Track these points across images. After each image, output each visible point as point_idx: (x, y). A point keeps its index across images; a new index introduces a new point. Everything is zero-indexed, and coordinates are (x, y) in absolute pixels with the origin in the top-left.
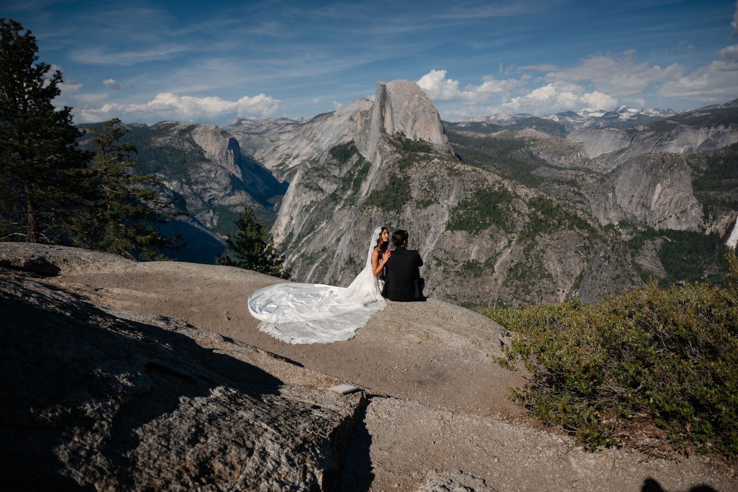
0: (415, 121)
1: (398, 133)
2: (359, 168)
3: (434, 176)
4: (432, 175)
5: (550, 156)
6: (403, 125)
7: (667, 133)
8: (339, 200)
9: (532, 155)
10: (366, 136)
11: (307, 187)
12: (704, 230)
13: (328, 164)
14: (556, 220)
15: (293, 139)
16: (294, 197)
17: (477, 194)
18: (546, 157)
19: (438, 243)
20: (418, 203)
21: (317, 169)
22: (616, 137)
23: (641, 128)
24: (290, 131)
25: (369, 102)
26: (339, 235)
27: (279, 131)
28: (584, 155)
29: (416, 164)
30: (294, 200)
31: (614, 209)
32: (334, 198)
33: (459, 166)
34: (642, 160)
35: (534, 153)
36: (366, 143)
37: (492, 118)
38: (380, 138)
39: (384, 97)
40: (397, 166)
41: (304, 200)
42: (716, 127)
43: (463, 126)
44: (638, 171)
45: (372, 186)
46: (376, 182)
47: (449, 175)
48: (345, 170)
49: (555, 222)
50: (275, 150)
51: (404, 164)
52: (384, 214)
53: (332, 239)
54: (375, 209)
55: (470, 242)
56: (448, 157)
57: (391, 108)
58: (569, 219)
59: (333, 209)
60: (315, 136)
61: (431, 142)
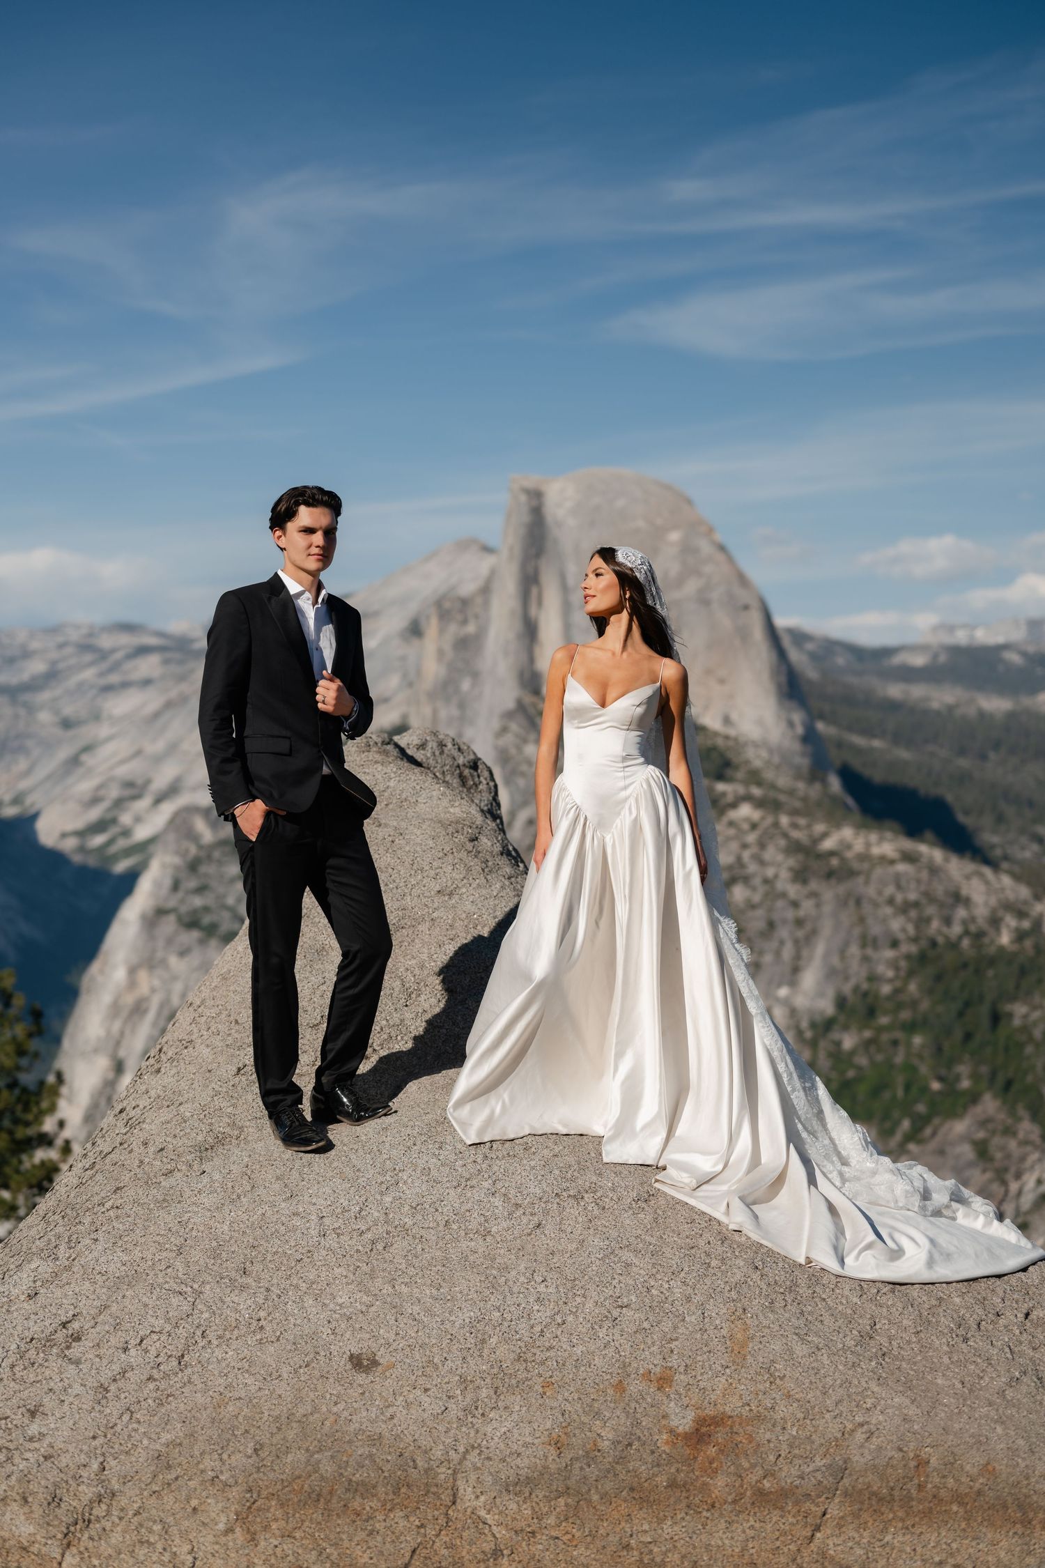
10: (462, 706)
11: (191, 922)
15: (157, 715)
16: (132, 971)
17: (922, 959)
25: (489, 561)
27: (104, 681)
30: (132, 983)
33: (845, 836)
38: (509, 715)
39: (536, 539)
41: (179, 987)
43: (918, 661)
47: (800, 876)
50: (74, 761)
56: (805, 799)
57: (565, 589)
61: (732, 732)
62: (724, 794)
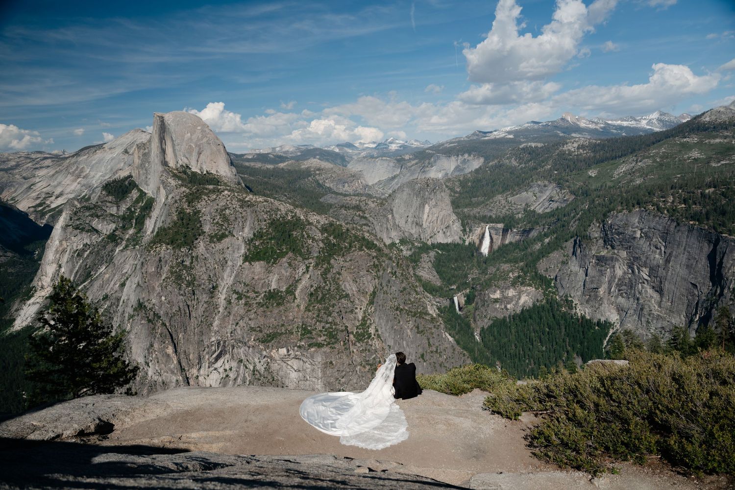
0: (199, 154)
1: (182, 166)
2: (141, 204)
3: (226, 209)
4: (224, 208)
5: (335, 184)
6: (187, 158)
7: (427, 161)
8: (119, 241)
9: (319, 184)
10: (146, 170)
11: (77, 228)
12: (464, 241)
13: (102, 202)
14: (347, 243)
15: (53, 175)
16: (61, 242)
17: (271, 224)
18: (332, 185)
19: (236, 276)
20: (211, 237)
21: (88, 208)
22: (388, 165)
23: (407, 157)
24: (48, 166)
25: (144, 134)
26: (123, 280)
27: (34, 167)
28: (364, 182)
29: (206, 197)
30: (61, 245)
31: (394, 229)
32: (113, 238)
33: (250, 197)
34: (411, 184)
35: (321, 182)
36: (146, 177)
37: (278, 149)
38: (163, 172)
39: (163, 129)
40: (184, 200)
41: (75, 244)
42: (462, 155)
43: (250, 157)
44: (410, 194)
45: (158, 223)
46: (163, 218)
47: (241, 207)
48: (124, 208)
49: (346, 245)
50: (30, 188)
51: (192, 198)
52: (175, 252)
53: (115, 284)
54: (164, 247)
55: (270, 272)
56: (239, 189)
57: (172, 140)
58: (358, 241)
59: (113, 251)
60: (82, 171)
62: (220, 189)
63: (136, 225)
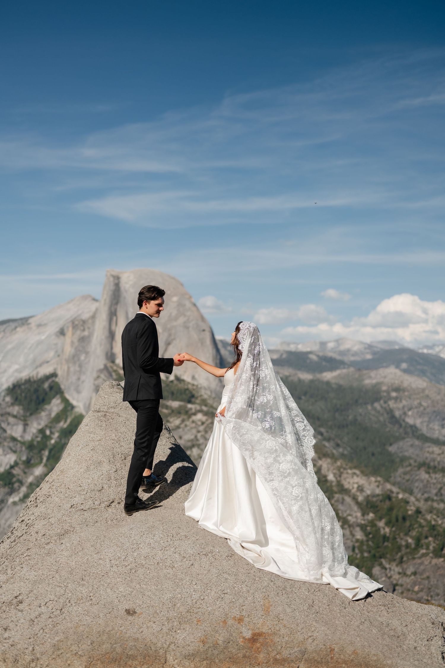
2: (63, 425)
3: (193, 446)
4: (189, 444)
5: (426, 419)
8: (16, 485)
9: (393, 417)
10: (80, 366)
14: (412, 537)
18: (418, 422)
25: (95, 305)
32: (7, 479)
35: (397, 414)
36: (79, 379)
37: (331, 345)
38: (101, 371)
39: (116, 296)
48: (34, 427)
49: (410, 540)
58: (435, 537)
61: (195, 383)
62: (191, 409)
63: (48, 459)
